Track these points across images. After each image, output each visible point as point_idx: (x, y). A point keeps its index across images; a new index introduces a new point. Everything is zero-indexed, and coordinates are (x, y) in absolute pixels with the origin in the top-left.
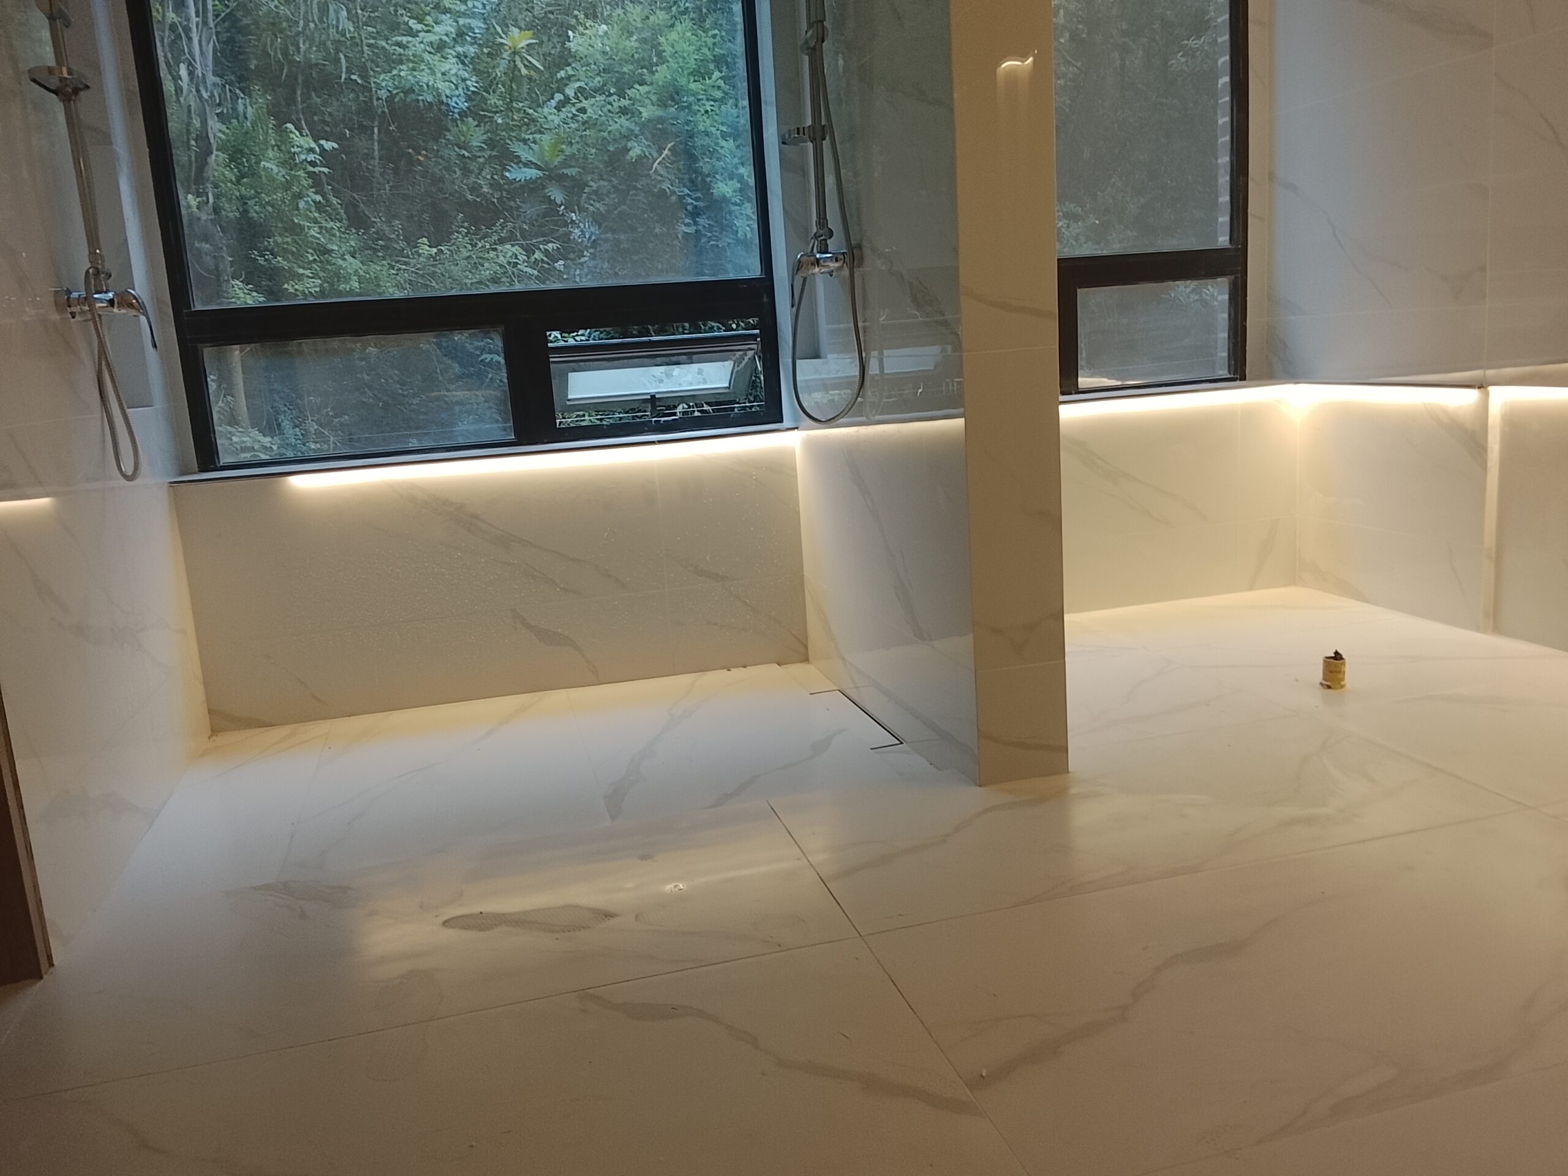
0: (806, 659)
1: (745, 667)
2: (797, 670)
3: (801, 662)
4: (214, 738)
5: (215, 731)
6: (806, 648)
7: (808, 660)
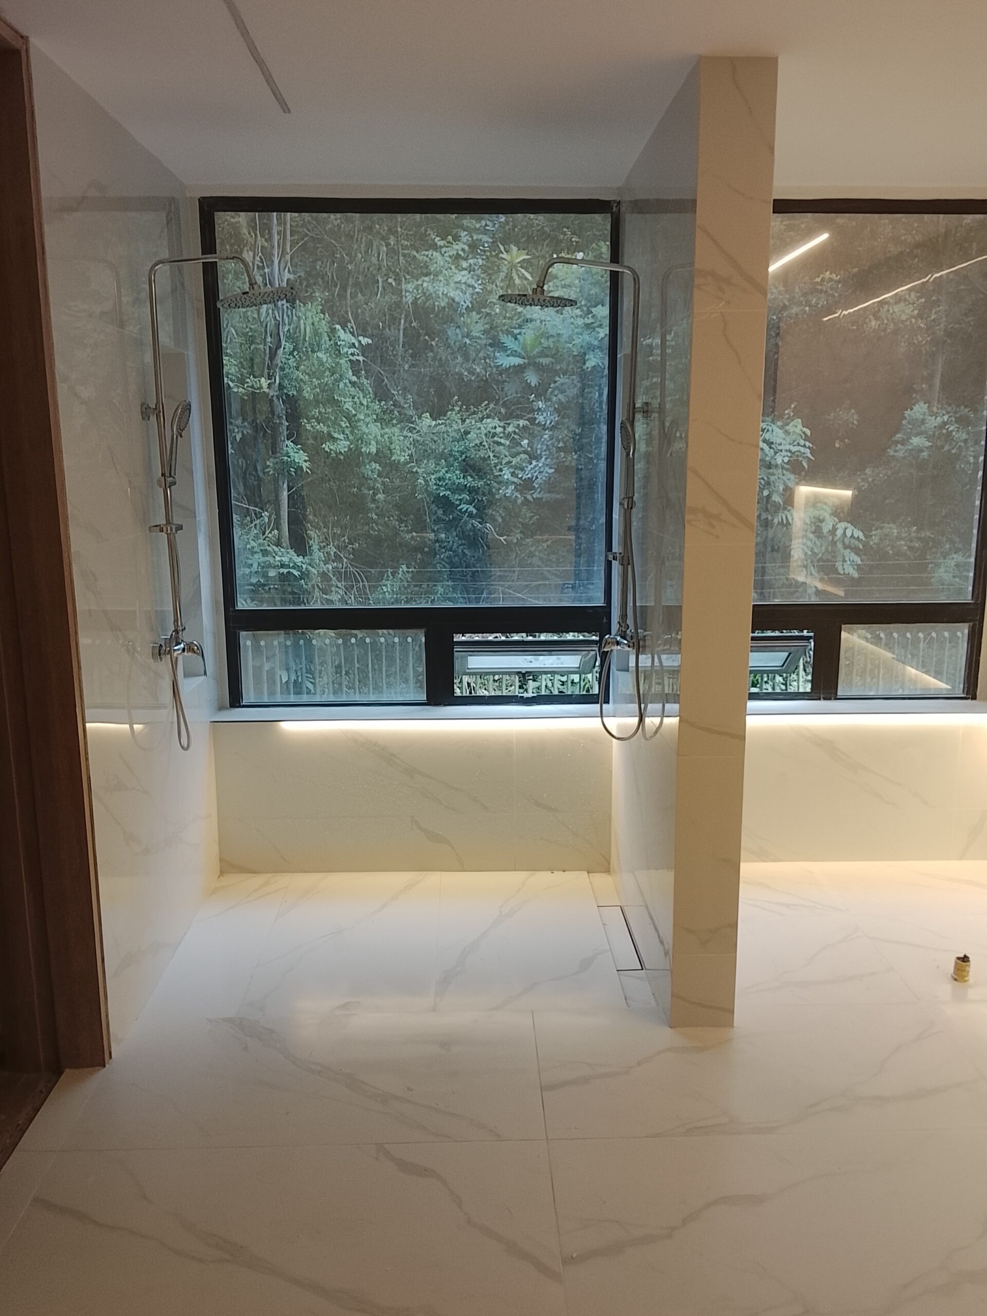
0: (608, 871)
1: (564, 871)
2: (600, 879)
3: (604, 872)
4: (221, 877)
5: (222, 873)
6: (609, 864)
7: (609, 872)
